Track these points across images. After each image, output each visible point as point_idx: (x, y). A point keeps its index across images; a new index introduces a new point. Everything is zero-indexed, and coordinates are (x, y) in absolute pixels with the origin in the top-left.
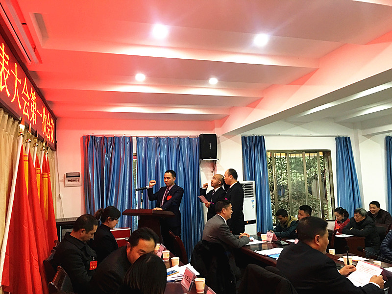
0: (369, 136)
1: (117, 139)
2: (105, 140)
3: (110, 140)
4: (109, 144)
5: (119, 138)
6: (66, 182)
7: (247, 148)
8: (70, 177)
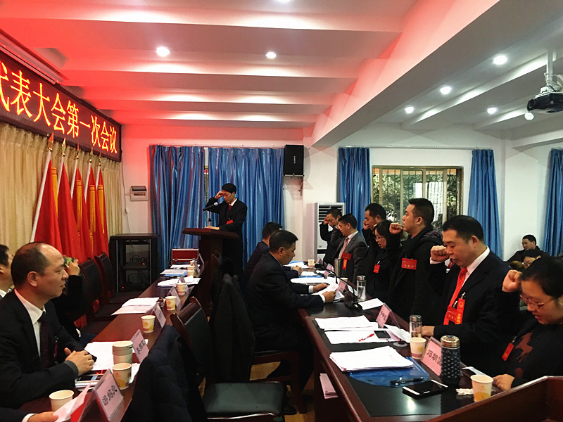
0: (522, 149)
1: (187, 149)
2: (173, 150)
3: (178, 150)
4: (178, 155)
5: (189, 148)
6: (133, 195)
7: (345, 162)
8: (137, 190)
